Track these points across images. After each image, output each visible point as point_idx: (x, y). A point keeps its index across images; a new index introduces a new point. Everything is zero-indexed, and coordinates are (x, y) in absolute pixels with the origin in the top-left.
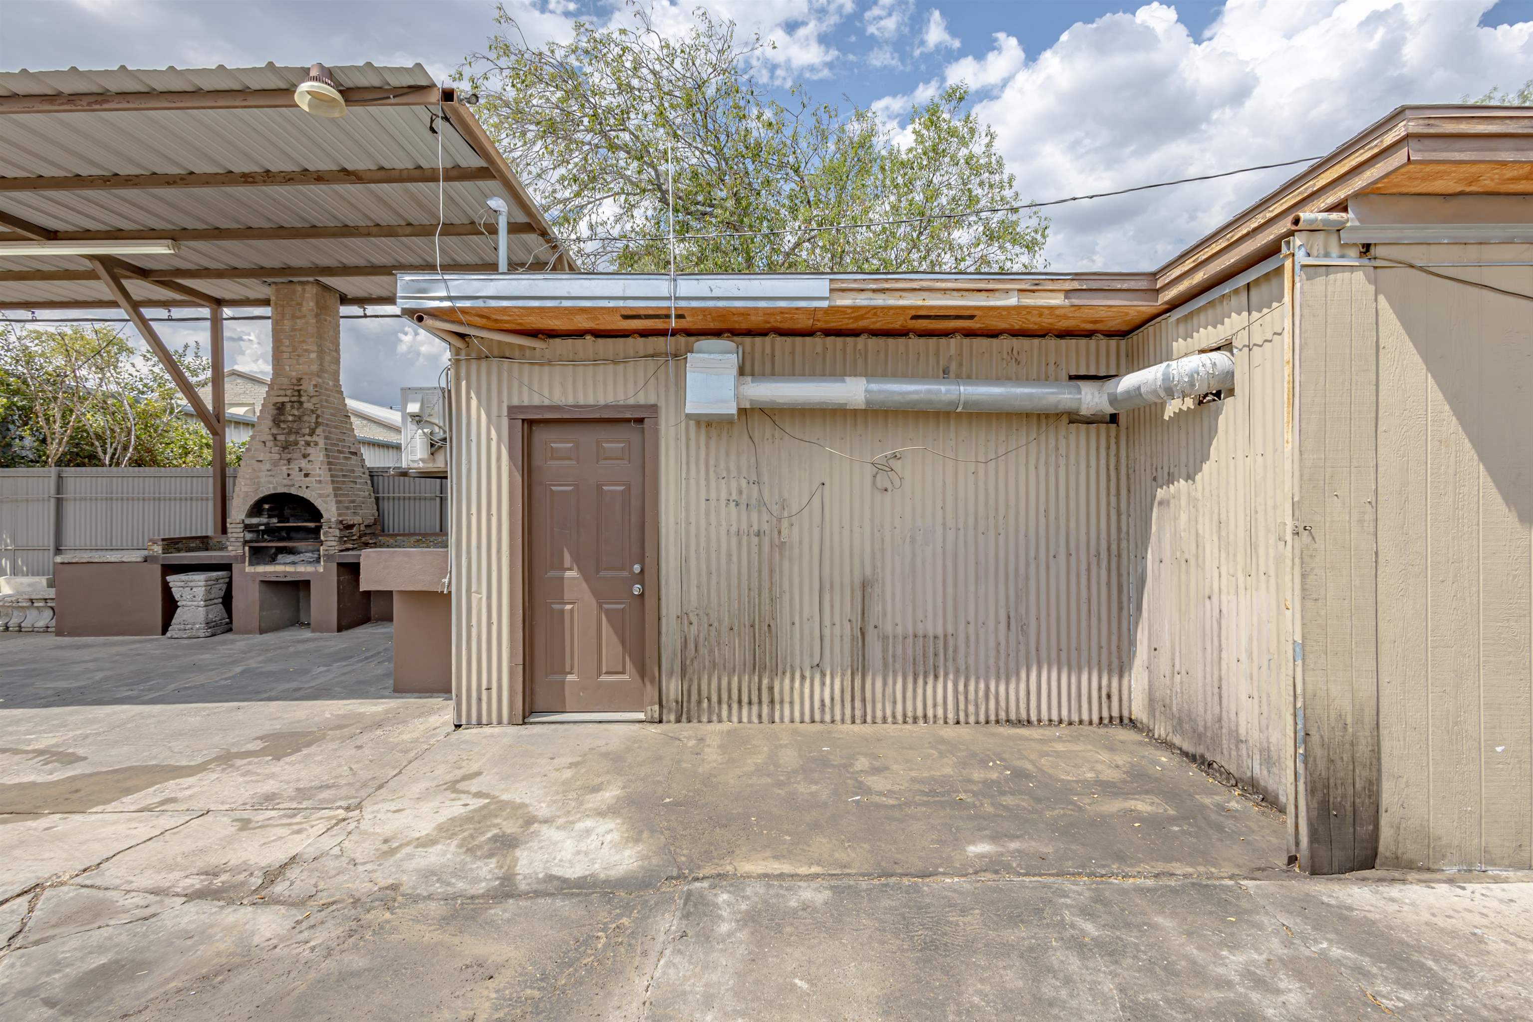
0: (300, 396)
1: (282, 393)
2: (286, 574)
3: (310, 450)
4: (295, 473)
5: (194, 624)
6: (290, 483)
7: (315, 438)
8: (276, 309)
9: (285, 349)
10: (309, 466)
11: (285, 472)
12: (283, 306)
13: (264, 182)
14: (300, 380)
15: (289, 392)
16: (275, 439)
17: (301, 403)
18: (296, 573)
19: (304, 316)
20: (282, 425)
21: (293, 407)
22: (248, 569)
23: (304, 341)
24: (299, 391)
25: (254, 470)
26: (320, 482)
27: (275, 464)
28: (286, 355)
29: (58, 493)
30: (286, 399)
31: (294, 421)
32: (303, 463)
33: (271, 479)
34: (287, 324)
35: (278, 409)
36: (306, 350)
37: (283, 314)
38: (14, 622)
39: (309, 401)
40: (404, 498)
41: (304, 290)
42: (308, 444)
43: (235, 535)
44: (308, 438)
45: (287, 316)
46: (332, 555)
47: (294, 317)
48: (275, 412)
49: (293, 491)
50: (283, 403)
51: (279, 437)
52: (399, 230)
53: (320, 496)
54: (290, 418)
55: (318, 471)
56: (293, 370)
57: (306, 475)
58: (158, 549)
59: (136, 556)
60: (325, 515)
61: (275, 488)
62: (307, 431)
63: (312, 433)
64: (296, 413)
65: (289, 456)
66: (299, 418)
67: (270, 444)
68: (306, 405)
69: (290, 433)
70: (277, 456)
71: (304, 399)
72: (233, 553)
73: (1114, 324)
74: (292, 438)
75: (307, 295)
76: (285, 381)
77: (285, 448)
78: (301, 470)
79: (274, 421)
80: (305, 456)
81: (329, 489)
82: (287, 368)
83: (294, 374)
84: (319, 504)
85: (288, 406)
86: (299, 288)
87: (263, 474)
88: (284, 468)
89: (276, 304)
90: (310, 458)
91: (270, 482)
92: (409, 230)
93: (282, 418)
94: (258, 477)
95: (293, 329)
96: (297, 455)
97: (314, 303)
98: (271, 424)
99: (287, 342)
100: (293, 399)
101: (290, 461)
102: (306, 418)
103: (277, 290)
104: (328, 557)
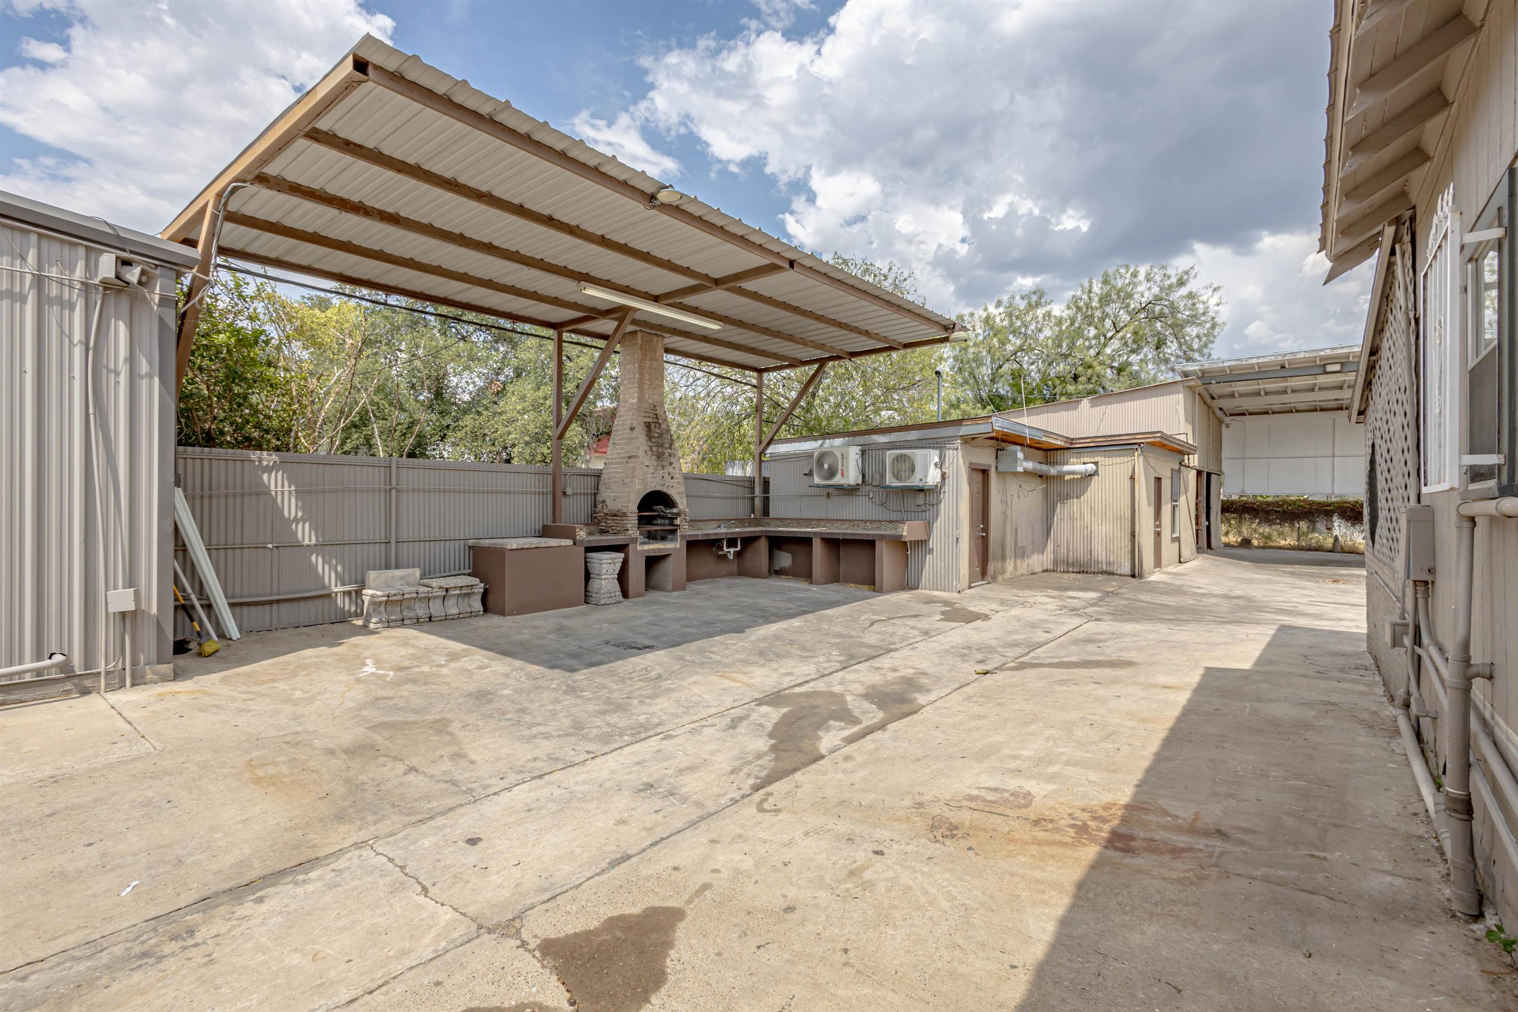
0: (657, 418)
1: (647, 415)
2: (657, 550)
3: (672, 460)
4: (666, 476)
5: (615, 592)
6: (662, 484)
7: (673, 451)
8: (641, 351)
9: (646, 382)
10: (673, 471)
11: (661, 475)
12: (647, 350)
14: (655, 406)
15: (651, 415)
16: (651, 450)
17: (660, 424)
18: (662, 550)
19: (658, 361)
20: (653, 440)
21: (655, 427)
22: (639, 547)
23: (658, 379)
24: (657, 415)
25: (643, 472)
26: (678, 485)
27: (656, 469)
28: (646, 387)
29: (397, 484)
30: (650, 420)
31: (658, 437)
32: (670, 469)
33: (653, 480)
34: (648, 364)
35: (647, 427)
36: (659, 385)
37: (645, 356)
39: (663, 423)
41: (658, 340)
42: (670, 455)
43: (633, 521)
44: (669, 451)
45: (648, 357)
46: (685, 536)
47: (651, 360)
48: (647, 429)
49: (664, 489)
50: (649, 423)
51: (653, 449)
53: (678, 493)
54: (656, 435)
55: (677, 475)
56: (650, 398)
57: (672, 478)
58: (583, 534)
60: (681, 507)
61: (654, 487)
62: (667, 445)
63: (670, 447)
64: (658, 431)
65: (662, 463)
66: (661, 435)
68: (662, 426)
70: (655, 463)
71: (660, 421)
72: (633, 536)
73: (1045, 446)
75: (659, 344)
77: (659, 456)
78: (669, 474)
79: (647, 435)
80: (670, 464)
81: (683, 489)
82: (648, 396)
84: (677, 498)
86: (655, 339)
87: (649, 476)
88: (660, 472)
89: (641, 347)
90: (674, 465)
91: (653, 482)
94: (646, 478)
95: (651, 368)
96: (667, 463)
97: (662, 351)
98: (646, 438)
99: (647, 377)
100: (655, 420)
101: (663, 467)
102: (665, 436)
103: (642, 337)
104: (683, 537)
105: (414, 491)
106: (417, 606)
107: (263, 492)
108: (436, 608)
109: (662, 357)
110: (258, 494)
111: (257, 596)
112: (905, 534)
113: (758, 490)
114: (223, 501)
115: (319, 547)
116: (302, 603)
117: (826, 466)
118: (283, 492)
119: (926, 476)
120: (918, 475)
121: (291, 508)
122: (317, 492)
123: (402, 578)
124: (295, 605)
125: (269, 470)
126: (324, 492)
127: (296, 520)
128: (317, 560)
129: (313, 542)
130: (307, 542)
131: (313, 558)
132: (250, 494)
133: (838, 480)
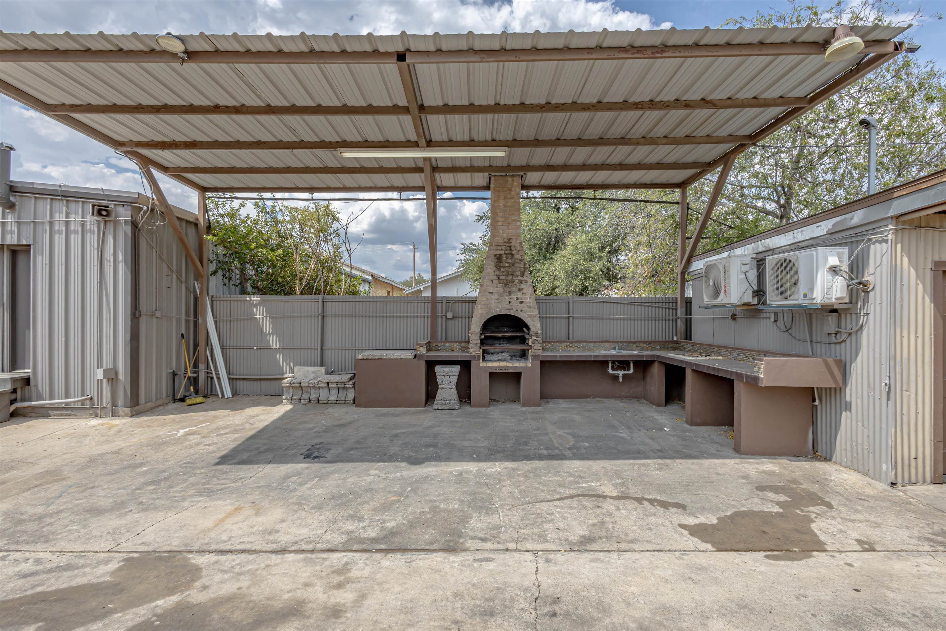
0: (511, 250)
1: (499, 248)
2: (506, 368)
3: (523, 286)
4: (514, 301)
5: (451, 400)
6: (510, 307)
7: (525, 278)
8: (494, 193)
9: (500, 219)
10: (523, 297)
11: (508, 300)
12: (499, 191)
13: (649, 108)
14: (509, 239)
15: (503, 248)
16: (499, 278)
17: (513, 255)
18: (513, 367)
19: (513, 198)
20: (502, 269)
21: (507, 258)
22: (482, 364)
23: (513, 214)
24: (510, 247)
25: (487, 298)
26: (530, 307)
27: (501, 295)
28: (500, 223)
29: (323, 312)
30: (502, 252)
31: (509, 267)
32: (519, 295)
33: (498, 305)
34: (501, 203)
35: (498, 258)
36: (514, 220)
37: (499, 197)
38: (313, 396)
39: (517, 254)
40: (546, 317)
41: (513, 180)
42: (521, 282)
43: (475, 342)
44: (520, 278)
45: (502, 198)
46: (538, 356)
47: (506, 198)
48: (496, 260)
49: (512, 313)
50: (500, 255)
51: (501, 277)
52: (658, 140)
53: (530, 316)
54: (507, 265)
55: (528, 300)
56: (504, 233)
57: (521, 303)
58: (423, 350)
59: (408, 355)
60: (533, 330)
61: (500, 311)
62: (519, 273)
63: (522, 275)
64: (510, 261)
65: (510, 290)
66: (512, 265)
67: (496, 282)
68: (516, 256)
69: (508, 274)
70: (502, 290)
71: (514, 252)
72: (474, 354)
74: (510, 278)
75: (515, 184)
76: (500, 240)
77: (506, 284)
78: (517, 299)
79: (496, 266)
80: (520, 290)
81: (536, 312)
82: (501, 232)
83: (505, 235)
84: (528, 321)
85: (504, 256)
86: (510, 179)
87: (493, 301)
88: (507, 297)
89: (494, 189)
90: (524, 291)
91: (497, 307)
92: (665, 140)
93: (501, 264)
94: (490, 304)
95: (505, 206)
96: (514, 289)
97: (518, 189)
98: (494, 268)
99: (501, 215)
100: (507, 252)
101: (510, 293)
102: (517, 265)
103: (495, 181)
104: (535, 357)
105: (335, 316)
106: (313, 391)
107: (252, 319)
108: (324, 395)
109: (519, 194)
110: (251, 319)
111: (247, 375)
112: (761, 376)
113: (680, 312)
114: (228, 323)
115: (282, 350)
116: (272, 382)
117: (711, 283)
118: (263, 318)
119: (812, 290)
120: (802, 289)
121: (267, 326)
122: (280, 318)
123: (313, 372)
124: (268, 382)
125: (256, 306)
126: (284, 317)
127: (269, 334)
128: (280, 357)
129: (278, 347)
130: (274, 347)
131: (278, 356)
132: (248, 319)
133: (722, 299)
